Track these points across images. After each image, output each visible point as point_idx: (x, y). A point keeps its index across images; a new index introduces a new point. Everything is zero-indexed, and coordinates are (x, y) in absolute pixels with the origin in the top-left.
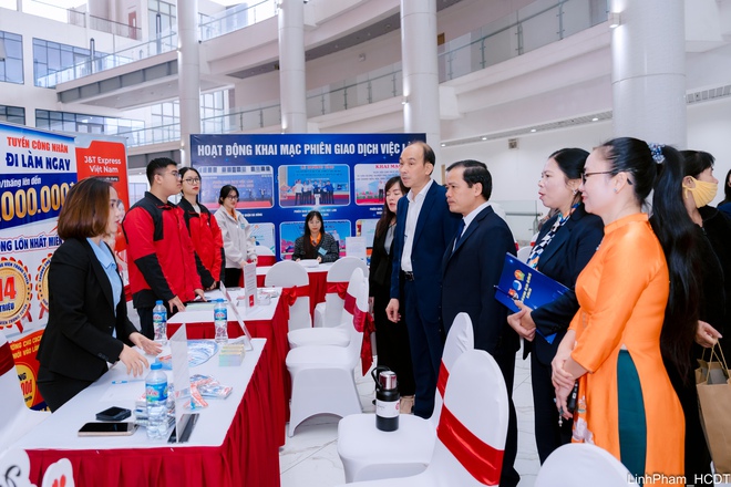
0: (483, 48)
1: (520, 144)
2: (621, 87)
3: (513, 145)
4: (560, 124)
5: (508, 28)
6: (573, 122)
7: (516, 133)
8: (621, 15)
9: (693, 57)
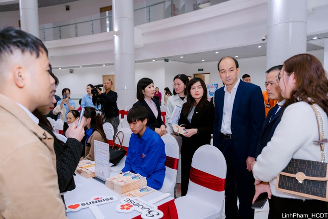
0: (60, 31)
1: (74, 72)
2: (117, 56)
3: (71, 72)
4: (92, 65)
5: (69, 25)
6: (96, 65)
7: (73, 67)
8: (117, 32)
9: (137, 49)
